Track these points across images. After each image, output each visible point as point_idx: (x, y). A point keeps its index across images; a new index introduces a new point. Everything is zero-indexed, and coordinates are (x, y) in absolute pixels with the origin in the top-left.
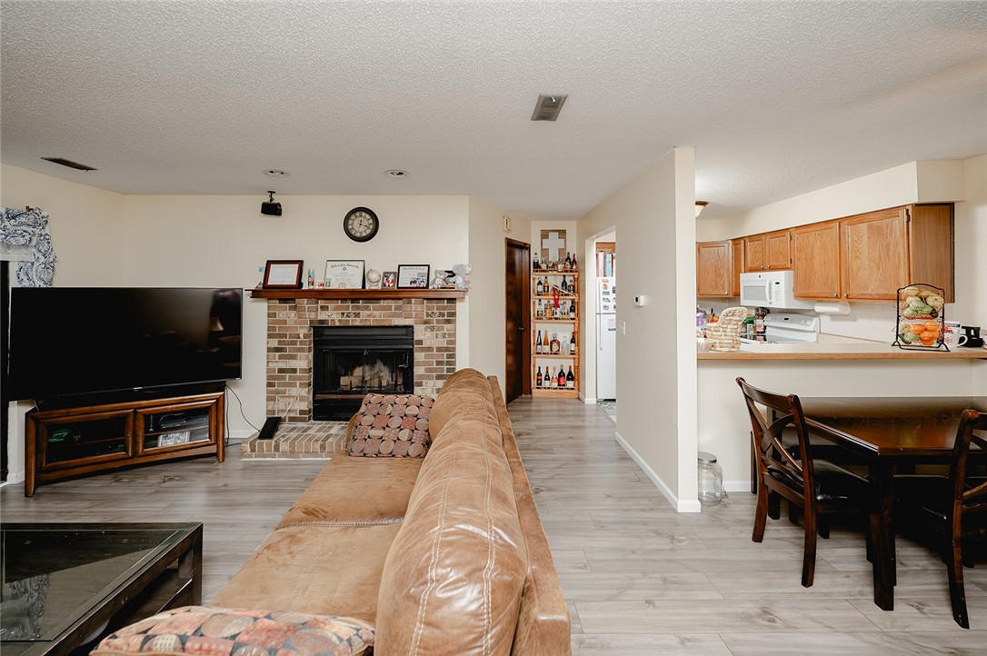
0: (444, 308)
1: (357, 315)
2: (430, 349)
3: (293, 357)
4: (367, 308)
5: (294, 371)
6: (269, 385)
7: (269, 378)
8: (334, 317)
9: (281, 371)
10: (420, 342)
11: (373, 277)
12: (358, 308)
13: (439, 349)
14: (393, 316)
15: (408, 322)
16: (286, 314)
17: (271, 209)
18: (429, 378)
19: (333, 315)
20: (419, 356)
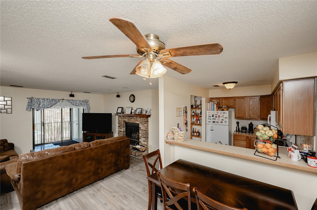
0: (145, 120)
1: (130, 120)
2: (142, 130)
3: (121, 128)
4: (132, 119)
5: (121, 131)
6: (118, 134)
7: (118, 132)
8: (127, 120)
9: (120, 131)
10: (140, 128)
11: (133, 111)
12: (130, 118)
13: (144, 130)
14: (136, 121)
15: (138, 123)
16: (120, 119)
17: (118, 96)
18: (142, 137)
19: (126, 120)
20: (140, 131)
